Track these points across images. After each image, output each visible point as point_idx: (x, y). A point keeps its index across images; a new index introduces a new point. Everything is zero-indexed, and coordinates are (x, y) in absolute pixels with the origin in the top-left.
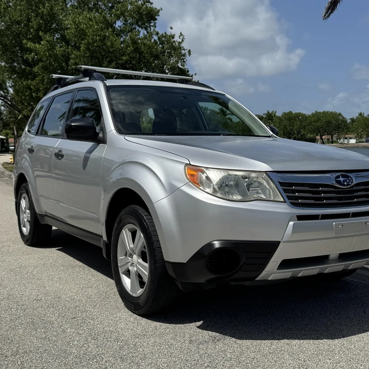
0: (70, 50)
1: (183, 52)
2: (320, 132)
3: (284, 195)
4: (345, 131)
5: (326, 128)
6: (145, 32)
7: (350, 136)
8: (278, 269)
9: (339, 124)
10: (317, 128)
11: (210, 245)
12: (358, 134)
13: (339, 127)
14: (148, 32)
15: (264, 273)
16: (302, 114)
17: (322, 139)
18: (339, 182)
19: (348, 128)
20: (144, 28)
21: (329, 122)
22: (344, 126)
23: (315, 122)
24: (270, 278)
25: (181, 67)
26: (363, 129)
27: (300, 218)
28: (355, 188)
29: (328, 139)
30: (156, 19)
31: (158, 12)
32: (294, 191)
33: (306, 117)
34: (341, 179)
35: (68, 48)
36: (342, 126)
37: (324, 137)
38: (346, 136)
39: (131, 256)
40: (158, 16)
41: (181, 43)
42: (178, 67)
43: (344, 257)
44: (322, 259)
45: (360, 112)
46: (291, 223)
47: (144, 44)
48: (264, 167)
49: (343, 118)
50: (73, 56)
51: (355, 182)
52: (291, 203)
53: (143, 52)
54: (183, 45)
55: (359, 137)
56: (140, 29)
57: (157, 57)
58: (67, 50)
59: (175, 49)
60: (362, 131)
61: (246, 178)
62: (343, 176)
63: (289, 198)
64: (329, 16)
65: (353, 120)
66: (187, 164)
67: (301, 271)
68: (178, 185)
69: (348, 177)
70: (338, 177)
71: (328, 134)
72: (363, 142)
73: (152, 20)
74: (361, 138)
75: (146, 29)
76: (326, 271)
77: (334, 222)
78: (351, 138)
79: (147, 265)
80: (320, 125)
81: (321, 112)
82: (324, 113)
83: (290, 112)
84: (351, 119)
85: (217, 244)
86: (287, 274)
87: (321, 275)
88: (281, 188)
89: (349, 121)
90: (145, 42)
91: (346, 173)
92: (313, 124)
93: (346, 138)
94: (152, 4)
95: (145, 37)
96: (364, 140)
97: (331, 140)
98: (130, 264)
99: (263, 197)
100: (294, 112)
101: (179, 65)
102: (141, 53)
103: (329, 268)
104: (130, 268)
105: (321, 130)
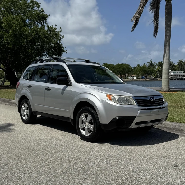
0: (4, 33)
1: (60, 36)
2: (120, 73)
3: (137, 103)
4: (132, 73)
5: (123, 72)
6: (41, 25)
7: (133, 75)
8: (135, 125)
9: (129, 70)
10: (119, 71)
11: (115, 118)
12: (137, 75)
13: (129, 71)
14: (42, 26)
15: (131, 126)
16: (112, 65)
17: (121, 76)
18: (151, 99)
19: (133, 72)
20: (40, 23)
21: (124, 69)
22: (131, 70)
23: (118, 68)
24: (132, 128)
25: (59, 43)
26: (140, 72)
27: (141, 109)
28: (155, 101)
29: (124, 77)
30: (46, 20)
31: (48, 16)
32: (139, 102)
33: (114, 66)
34: (151, 98)
35: (3, 32)
36: (130, 71)
37: (122, 76)
38: (132, 75)
39: (85, 123)
40: (48, 18)
41: (60, 32)
42: (57, 43)
43: (152, 121)
44: (146, 122)
45: (138, 64)
46: (139, 111)
47: (41, 31)
48: (130, 95)
49: (131, 67)
50: (6, 36)
51: (155, 99)
52: (139, 105)
53: (41, 35)
54: (60, 33)
55: (137, 76)
56: (38, 24)
57: (47, 38)
58: (3, 33)
59: (56, 34)
60: (139, 73)
61: (125, 98)
62: (152, 97)
63: (138, 104)
64: (133, 30)
65: (135, 68)
66: (107, 94)
67: (140, 126)
68: (105, 100)
69: (153, 97)
70: (150, 98)
71: (124, 75)
72: (140, 78)
73: (44, 20)
74: (139, 76)
75: (41, 24)
76: (147, 126)
77: (150, 111)
78: (134, 77)
79: (93, 126)
80: (120, 70)
81: (121, 64)
82: (122, 64)
83: (107, 63)
84: (134, 67)
85: (117, 118)
86: (137, 126)
87: (146, 127)
88: (136, 101)
89: (133, 68)
90: (41, 30)
91: (152, 96)
92: (117, 69)
93: (132, 77)
94: (45, 12)
95: (41, 28)
96: (140, 77)
97: (125, 77)
98: (84, 126)
99: (130, 104)
100: (108, 64)
101: (58, 42)
102: (39, 36)
103: (148, 125)
104: (85, 127)
105: (120, 72)
